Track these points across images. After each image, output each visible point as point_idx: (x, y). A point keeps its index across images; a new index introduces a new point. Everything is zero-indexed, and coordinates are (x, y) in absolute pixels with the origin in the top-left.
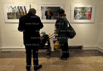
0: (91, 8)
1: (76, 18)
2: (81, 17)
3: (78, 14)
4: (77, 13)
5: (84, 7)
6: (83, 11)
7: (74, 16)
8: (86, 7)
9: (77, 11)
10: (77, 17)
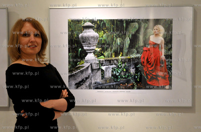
0: (168, 25)
1: (83, 81)
2: (108, 74)
3: (90, 57)
4: (85, 53)
5: (121, 21)
6: (119, 41)
7: (70, 71)
8: (133, 21)
9: (85, 40)
10: (84, 75)
